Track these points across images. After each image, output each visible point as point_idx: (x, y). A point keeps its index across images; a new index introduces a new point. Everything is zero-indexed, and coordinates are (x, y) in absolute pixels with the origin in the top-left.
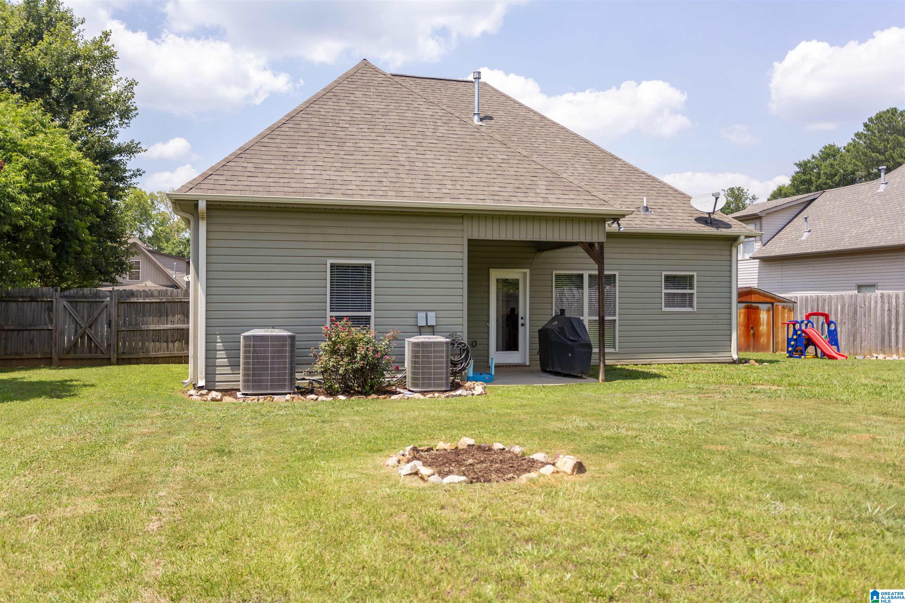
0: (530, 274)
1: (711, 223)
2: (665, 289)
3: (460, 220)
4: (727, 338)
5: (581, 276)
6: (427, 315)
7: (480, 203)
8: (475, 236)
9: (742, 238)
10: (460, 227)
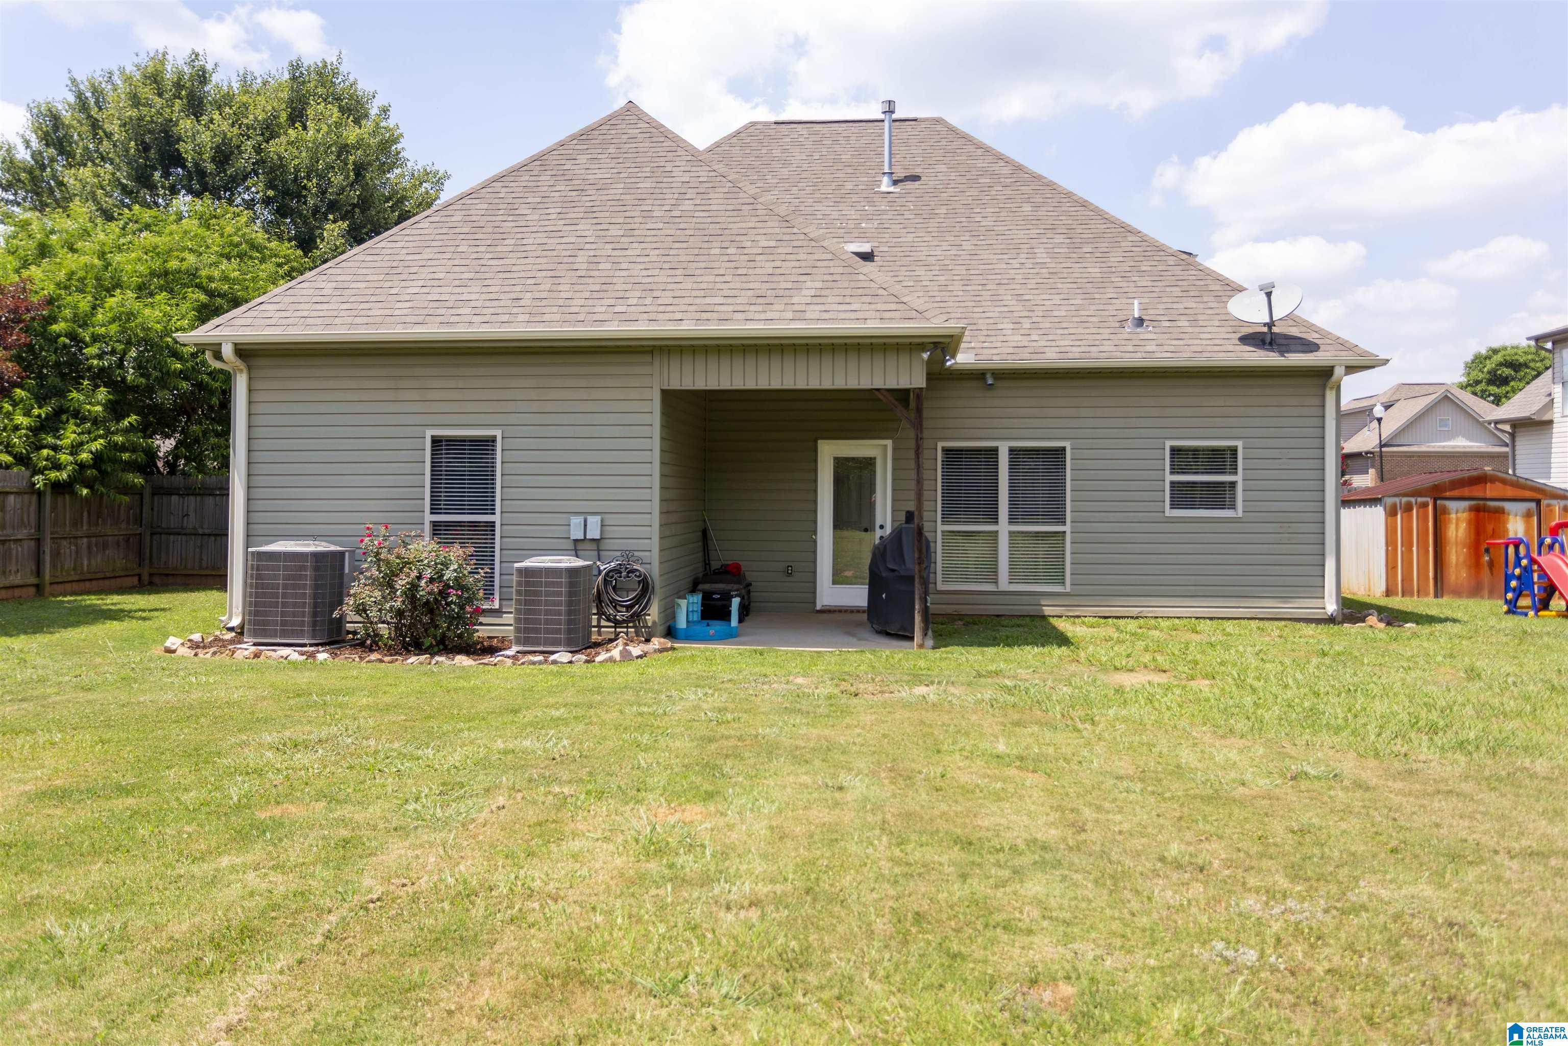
0: (895, 449)
1: (1271, 344)
2: (1172, 473)
3: (648, 358)
4: (1316, 570)
5: (995, 451)
6: (585, 521)
7: (671, 326)
8: (675, 385)
9: (1339, 371)
10: (646, 370)
